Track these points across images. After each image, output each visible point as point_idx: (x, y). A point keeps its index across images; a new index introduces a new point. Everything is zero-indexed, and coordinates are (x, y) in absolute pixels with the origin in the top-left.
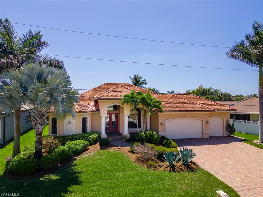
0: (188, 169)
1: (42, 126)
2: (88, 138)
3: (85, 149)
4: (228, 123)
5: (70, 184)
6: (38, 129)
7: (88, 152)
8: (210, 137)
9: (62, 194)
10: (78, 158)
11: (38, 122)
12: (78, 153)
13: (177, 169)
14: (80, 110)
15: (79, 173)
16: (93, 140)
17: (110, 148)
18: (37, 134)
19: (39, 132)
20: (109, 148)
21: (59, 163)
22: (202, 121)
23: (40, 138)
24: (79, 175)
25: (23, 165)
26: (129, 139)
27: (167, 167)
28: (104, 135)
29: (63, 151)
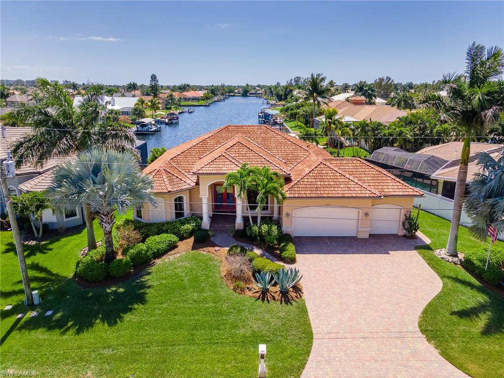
0: (283, 299)
1: (110, 224)
2: (179, 230)
3: (172, 247)
4: (408, 216)
5: (134, 302)
6: (106, 228)
7: (174, 252)
8: (370, 235)
9: (122, 315)
10: (158, 262)
11: (105, 220)
12: (159, 254)
13: (268, 297)
14: (170, 189)
15: (149, 287)
16: (186, 232)
17: (204, 249)
18: (105, 234)
19: (106, 231)
20: (202, 248)
21: (132, 269)
22: (359, 212)
23: (109, 237)
24: (148, 291)
25: (90, 271)
26: (242, 230)
27: (257, 292)
28: (206, 223)
29: (139, 253)
